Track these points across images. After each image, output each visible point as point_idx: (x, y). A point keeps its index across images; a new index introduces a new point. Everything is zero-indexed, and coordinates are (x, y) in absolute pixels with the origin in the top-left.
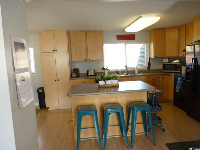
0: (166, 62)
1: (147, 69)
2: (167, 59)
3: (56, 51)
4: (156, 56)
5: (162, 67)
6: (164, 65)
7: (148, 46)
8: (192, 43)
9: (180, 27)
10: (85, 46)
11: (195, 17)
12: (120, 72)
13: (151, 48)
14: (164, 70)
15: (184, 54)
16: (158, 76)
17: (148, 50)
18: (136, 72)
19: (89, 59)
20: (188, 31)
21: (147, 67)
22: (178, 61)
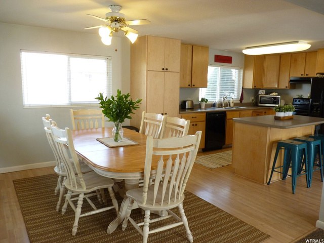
0: (263, 94)
1: (239, 102)
2: (264, 91)
3: (167, 69)
4: (255, 87)
5: (252, 100)
6: (261, 97)
7: (242, 73)
8: (302, 75)
9: (281, 56)
10: (191, 65)
11: (319, 49)
12: (217, 105)
13: (245, 76)
14: (260, 103)
15: (287, 86)
16: (261, 110)
17: (242, 78)
18: (232, 105)
19: (194, 86)
20: (296, 60)
21: (240, 99)
22: (277, 94)
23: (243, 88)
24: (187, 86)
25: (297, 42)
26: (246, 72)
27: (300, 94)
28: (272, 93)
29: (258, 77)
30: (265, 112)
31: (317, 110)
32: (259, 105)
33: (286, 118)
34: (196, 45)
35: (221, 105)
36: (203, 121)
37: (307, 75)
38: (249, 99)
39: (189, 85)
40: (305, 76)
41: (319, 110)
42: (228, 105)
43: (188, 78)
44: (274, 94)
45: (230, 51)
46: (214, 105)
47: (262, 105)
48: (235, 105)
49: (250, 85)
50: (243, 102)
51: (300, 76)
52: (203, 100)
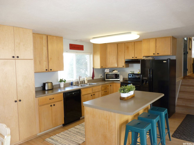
0: (108, 72)
1: (92, 79)
2: (109, 70)
3: (18, 57)
4: (102, 67)
5: (101, 76)
6: (107, 74)
7: (92, 57)
8: (133, 58)
9: (118, 44)
10: (46, 53)
11: (143, 39)
12: (74, 84)
13: (94, 59)
14: (107, 79)
15: (124, 65)
16: (108, 84)
17: (92, 61)
18: (86, 82)
19: (51, 70)
20: (128, 48)
21: (92, 76)
22: (117, 71)
23: (93, 69)
24: (45, 70)
25: (130, 33)
26: (95, 56)
27: (132, 70)
28: (114, 70)
29: (104, 60)
30: (111, 86)
31: (146, 83)
32: (106, 80)
33: (129, 98)
34: (50, 36)
35: (77, 83)
36: (61, 101)
37: (136, 57)
38: (98, 76)
39: (47, 70)
40: (135, 59)
41: (147, 82)
42: (83, 82)
43: (45, 64)
44: (116, 71)
45: (81, 41)
46: (72, 84)
47: (108, 80)
48: (89, 81)
49: (98, 66)
50: (95, 78)
51: (132, 59)
52: (61, 81)
